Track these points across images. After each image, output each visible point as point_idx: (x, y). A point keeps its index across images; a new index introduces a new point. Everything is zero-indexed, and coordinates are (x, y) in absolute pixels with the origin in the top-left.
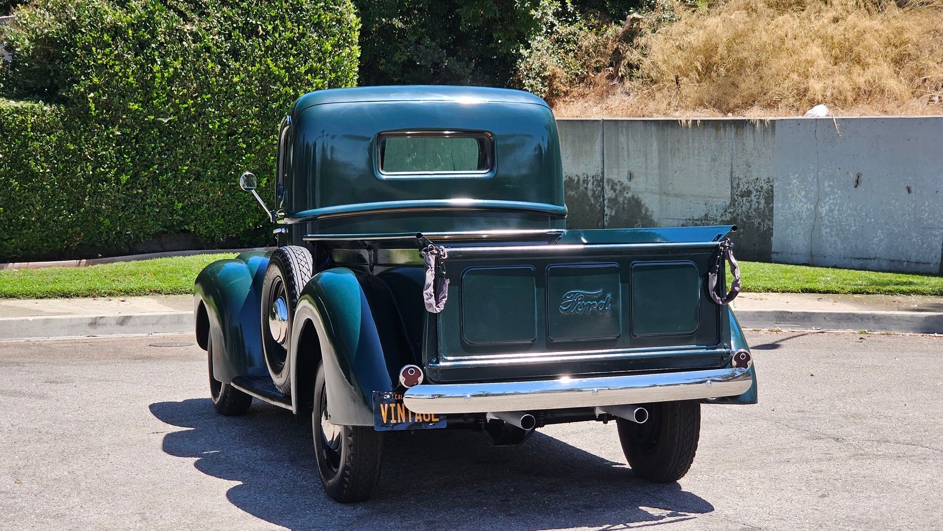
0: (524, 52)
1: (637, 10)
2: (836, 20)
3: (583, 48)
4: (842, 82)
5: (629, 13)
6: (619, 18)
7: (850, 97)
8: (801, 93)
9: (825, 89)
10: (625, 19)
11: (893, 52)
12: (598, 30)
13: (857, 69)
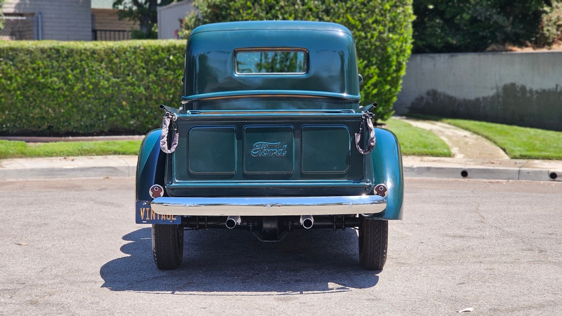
0: (547, 9)
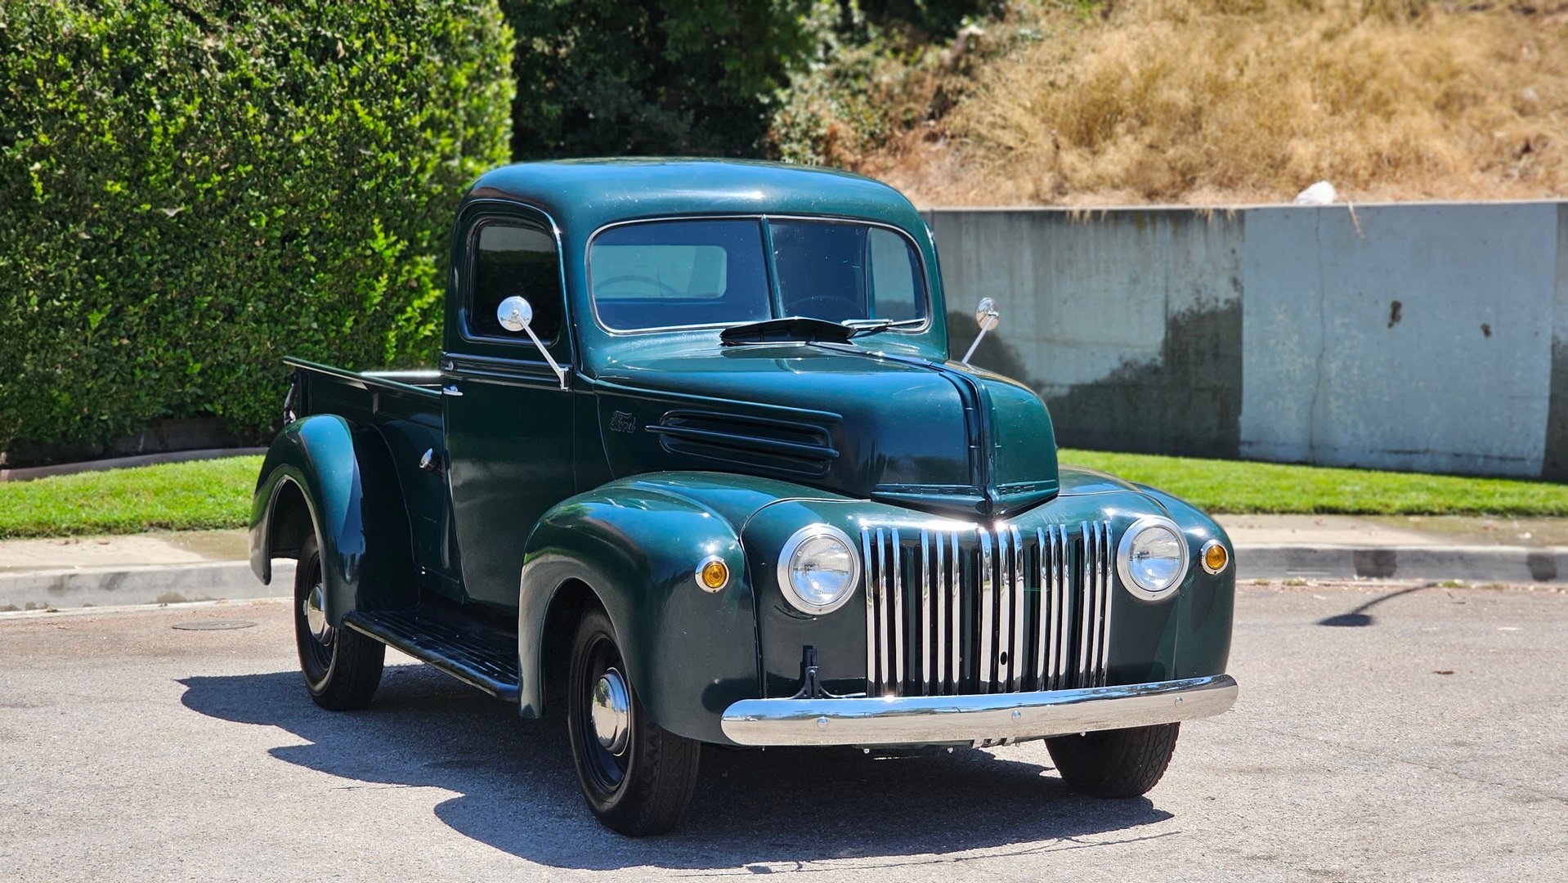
0: (782, 95)
1: (974, 20)
2: (1329, 36)
3: (883, 87)
4: (1349, 142)
5: (962, 27)
6: (942, 33)
7: (1362, 166)
8: (1278, 164)
9: (1319, 156)
10: (954, 36)
11: (1436, 92)
12: (906, 53)
13: (1374, 121)
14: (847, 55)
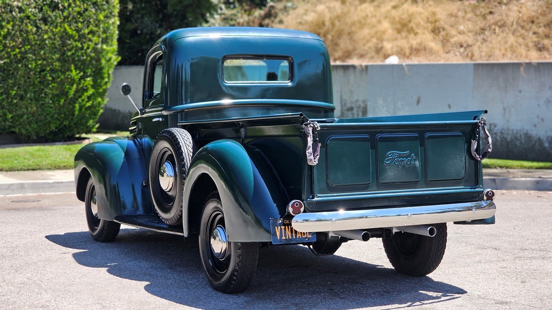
1: (272, 1)
2: (394, 7)
4: (403, 43)
5: (268, 3)
6: (261, 5)
7: (408, 52)
8: (378, 50)
9: (392, 48)
10: (265, 6)
11: (431, 27)
12: (249, 12)
13: (411, 36)
14: (228, 12)
